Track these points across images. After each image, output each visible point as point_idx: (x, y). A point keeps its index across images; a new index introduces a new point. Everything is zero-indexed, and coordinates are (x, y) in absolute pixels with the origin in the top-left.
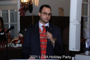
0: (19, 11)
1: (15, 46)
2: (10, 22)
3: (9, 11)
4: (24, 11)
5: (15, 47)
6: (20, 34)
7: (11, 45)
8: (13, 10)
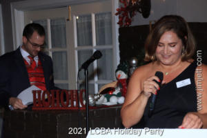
0: (117, 14)
1: (108, 101)
2: (97, 44)
3: (93, 16)
4: (129, 14)
5: (109, 104)
6: (119, 72)
7: (99, 98)
8: (102, 14)
